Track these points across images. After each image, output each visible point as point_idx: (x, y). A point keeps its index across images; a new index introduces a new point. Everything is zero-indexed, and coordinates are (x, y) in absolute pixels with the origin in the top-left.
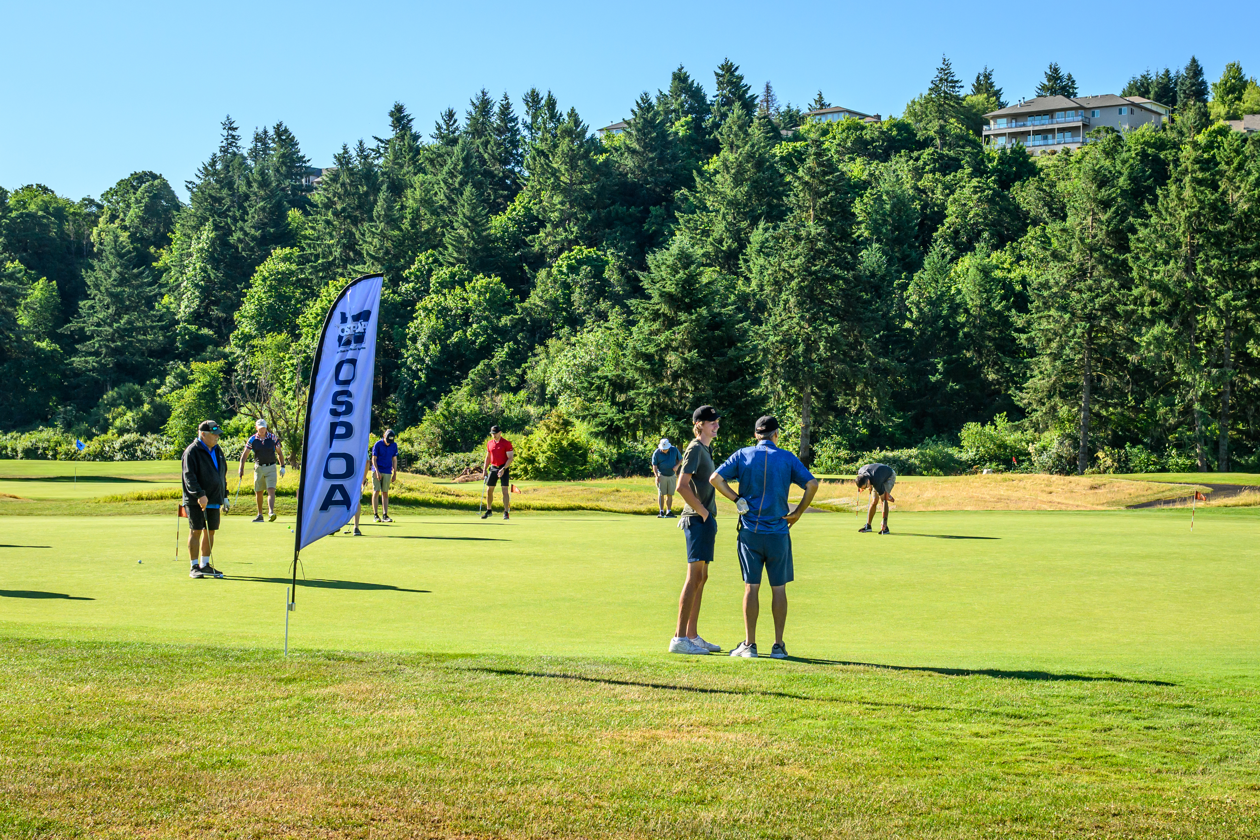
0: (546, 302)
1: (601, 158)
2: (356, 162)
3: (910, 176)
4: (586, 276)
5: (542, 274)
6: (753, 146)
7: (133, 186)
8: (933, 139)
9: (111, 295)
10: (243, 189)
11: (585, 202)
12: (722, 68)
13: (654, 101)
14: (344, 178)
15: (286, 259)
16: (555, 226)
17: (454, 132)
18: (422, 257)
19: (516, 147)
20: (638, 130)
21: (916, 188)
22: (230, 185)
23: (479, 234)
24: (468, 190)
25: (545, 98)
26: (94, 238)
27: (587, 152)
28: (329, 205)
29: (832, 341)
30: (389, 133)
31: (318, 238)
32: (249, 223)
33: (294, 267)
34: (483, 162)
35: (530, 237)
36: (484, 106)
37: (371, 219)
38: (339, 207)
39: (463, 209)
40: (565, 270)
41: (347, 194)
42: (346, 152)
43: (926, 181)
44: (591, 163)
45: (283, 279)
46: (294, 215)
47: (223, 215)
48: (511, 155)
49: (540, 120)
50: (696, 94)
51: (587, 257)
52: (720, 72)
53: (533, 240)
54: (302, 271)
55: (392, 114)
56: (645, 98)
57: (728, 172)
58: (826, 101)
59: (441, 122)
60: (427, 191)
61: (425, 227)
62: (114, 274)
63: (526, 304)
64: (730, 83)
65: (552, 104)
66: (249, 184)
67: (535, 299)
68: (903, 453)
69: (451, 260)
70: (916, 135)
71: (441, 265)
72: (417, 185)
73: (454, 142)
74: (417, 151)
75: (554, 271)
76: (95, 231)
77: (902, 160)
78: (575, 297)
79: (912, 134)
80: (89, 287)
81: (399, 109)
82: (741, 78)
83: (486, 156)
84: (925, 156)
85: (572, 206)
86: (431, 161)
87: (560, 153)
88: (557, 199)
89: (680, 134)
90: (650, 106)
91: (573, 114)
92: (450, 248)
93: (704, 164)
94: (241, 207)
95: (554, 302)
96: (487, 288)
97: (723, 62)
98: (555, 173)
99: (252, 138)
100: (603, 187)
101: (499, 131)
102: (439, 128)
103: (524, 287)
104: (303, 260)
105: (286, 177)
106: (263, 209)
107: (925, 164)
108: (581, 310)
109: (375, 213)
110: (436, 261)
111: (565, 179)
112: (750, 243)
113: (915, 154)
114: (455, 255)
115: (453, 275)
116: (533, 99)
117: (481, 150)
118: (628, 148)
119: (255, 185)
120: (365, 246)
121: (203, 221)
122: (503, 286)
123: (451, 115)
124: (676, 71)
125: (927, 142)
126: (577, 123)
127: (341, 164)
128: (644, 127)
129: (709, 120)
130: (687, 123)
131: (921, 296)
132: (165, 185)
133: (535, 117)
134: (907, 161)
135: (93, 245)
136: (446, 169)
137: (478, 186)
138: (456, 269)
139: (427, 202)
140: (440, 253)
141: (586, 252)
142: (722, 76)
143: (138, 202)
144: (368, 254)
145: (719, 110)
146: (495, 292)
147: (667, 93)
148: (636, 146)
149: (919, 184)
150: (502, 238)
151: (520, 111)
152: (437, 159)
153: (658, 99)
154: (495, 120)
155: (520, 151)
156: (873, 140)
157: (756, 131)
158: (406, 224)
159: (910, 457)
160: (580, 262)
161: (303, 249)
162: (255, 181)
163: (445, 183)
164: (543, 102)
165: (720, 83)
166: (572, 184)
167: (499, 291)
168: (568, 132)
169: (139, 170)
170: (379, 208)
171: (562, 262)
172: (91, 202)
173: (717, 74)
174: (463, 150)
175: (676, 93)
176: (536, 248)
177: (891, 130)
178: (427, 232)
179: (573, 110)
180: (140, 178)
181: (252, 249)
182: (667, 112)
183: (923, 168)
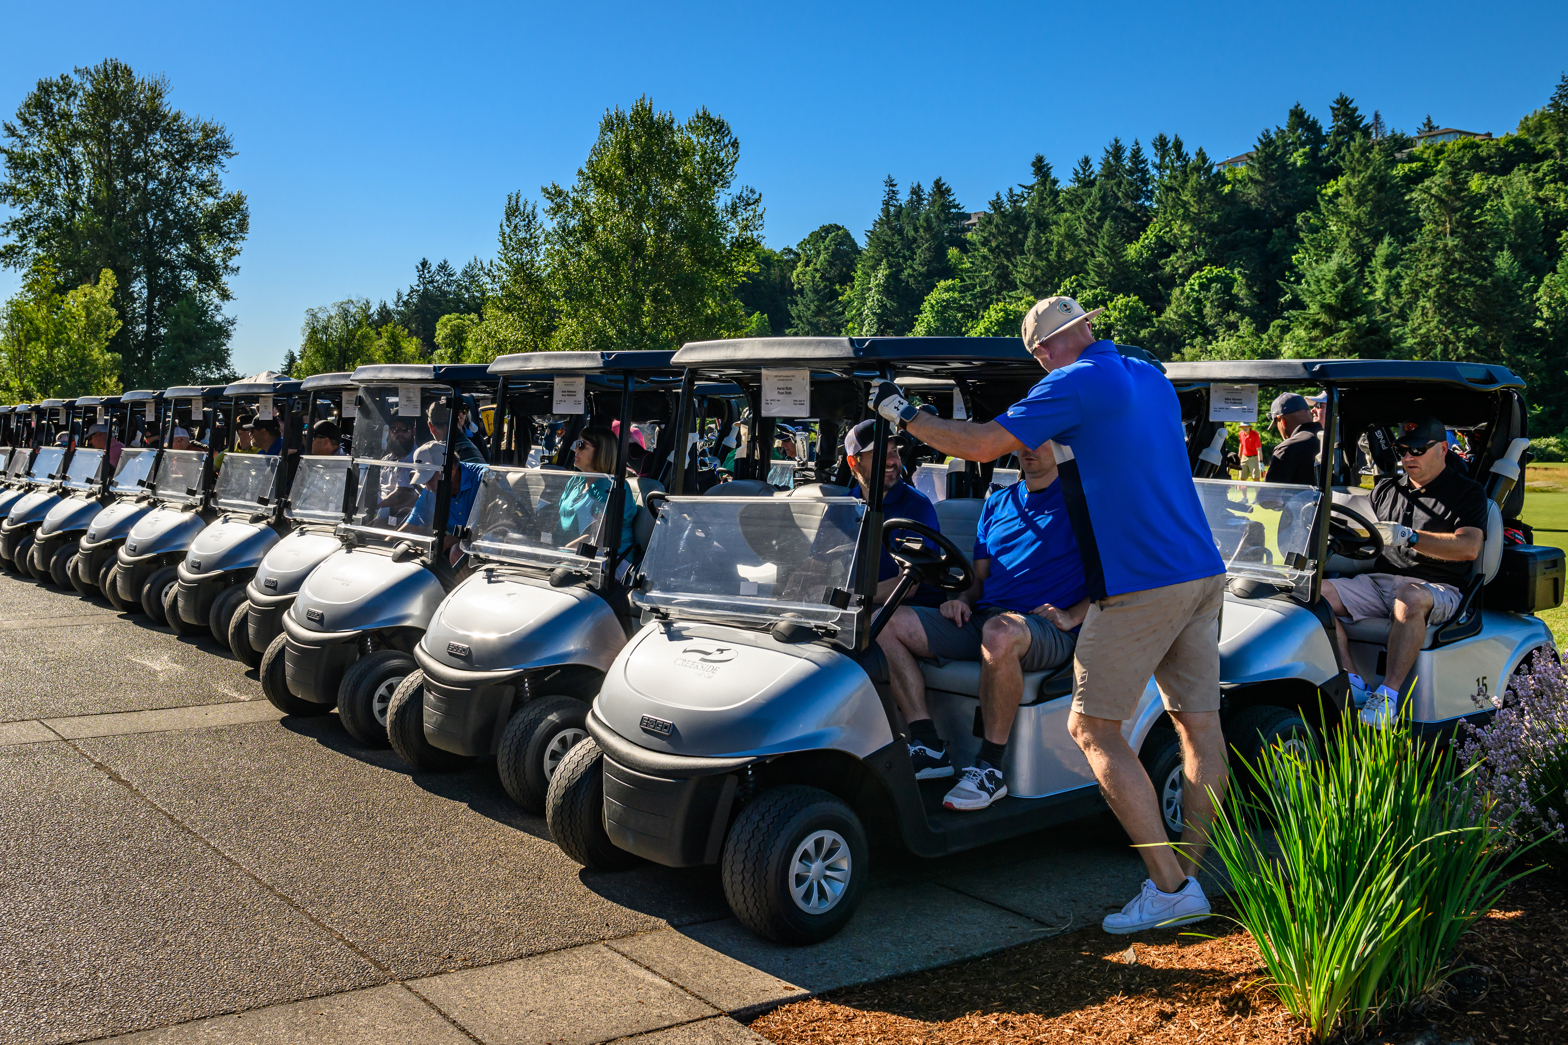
0: (1180, 316)
1: (1227, 189)
2: (1007, 206)
3: (1530, 187)
4: (1216, 293)
5: (1176, 292)
6: (1374, 170)
7: (822, 237)
8: (1552, 151)
9: (810, 323)
10: (912, 233)
11: (1213, 230)
12: (1337, 102)
13: (1273, 136)
14: (997, 219)
15: (947, 290)
16: (1185, 251)
17: (1089, 176)
18: (1067, 282)
19: (1146, 185)
20: (1260, 163)
21: (1537, 199)
22: (900, 232)
23: (1117, 260)
24: (1107, 224)
25: (1172, 141)
26: (794, 278)
27: (1214, 186)
28: (985, 243)
29: (1470, 342)
30: (1032, 180)
31: (975, 271)
32: (917, 261)
33: (956, 295)
34: (1117, 198)
35: (1163, 261)
36: (1117, 151)
37: (1022, 253)
38: (994, 244)
39: (1103, 241)
40: (1196, 288)
41: (1001, 233)
42: (999, 198)
43: (1548, 191)
44: (1218, 195)
45: (946, 306)
46: (953, 252)
47: (897, 256)
48: (1143, 192)
49: (1167, 159)
50: (1313, 127)
51: (1217, 276)
52: (1335, 106)
53: (1166, 264)
54: (963, 298)
55: (1034, 165)
56: (1266, 134)
57: (1351, 195)
58: (1435, 124)
59: (1079, 168)
60: (1070, 227)
61: (1069, 257)
62: (812, 307)
63: (1162, 318)
64: (1344, 115)
65: (1178, 145)
66: (916, 230)
67: (1170, 313)
68: (1541, 443)
69: (1094, 284)
70: (1534, 149)
71: (1084, 288)
72: (1062, 222)
73: (1092, 183)
74: (1057, 194)
75: (1187, 289)
76: (795, 274)
77: (1522, 172)
78: (1207, 310)
79: (1530, 148)
80: (793, 318)
81: (1040, 159)
82: (1356, 109)
83: (1120, 194)
84: (1544, 167)
85: (1200, 233)
86: (1070, 202)
87: (1189, 188)
88: (1186, 228)
89: (1299, 164)
90: (1271, 142)
91: (1201, 154)
92: (1092, 273)
93: (1322, 189)
94: (910, 249)
95: (1186, 316)
96: (1126, 305)
97: (1338, 97)
98: (1185, 205)
99: (909, 191)
100: (1229, 214)
101: (1131, 172)
102: (1076, 173)
103: (1159, 304)
104: (964, 290)
105: (945, 222)
106: (928, 249)
107: (1545, 175)
108: (1212, 322)
109: (1026, 248)
110: (1080, 285)
111: (1194, 210)
112: (1374, 256)
113: (1535, 166)
114: (1097, 279)
115: (1095, 296)
116: (1161, 144)
117: (1115, 189)
118: (1251, 179)
119: (921, 230)
120: (1019, 276)
121: (878, 262)
122: (1141, 304)
123: (1087, 161)
124: (1292, 108)
125: (1548, 154)
126: (1205, 160)
127: (995, 209)
128: (1265, 160)
129: (1326, 149)
130: (1305, 153)
131: (1551, 298)
132: (847, 235)
133: (1163, 158)
134: (1526, 174)
135: (793, 285)
136: (1085, 208)
137: (1115, 219)
138: (1098, 291)
139: (1070, 236)
140: (1083, 278)
141: (1215, 271)
142: (1338, 109)
143: (826, 248)
144: (1021, 282)
145: (1335, 140)
146: (1134, 309)
147: (1285, 129)
148: (1258, 177)
149: (1540, 193)
150: (1137, 263)
151: (1150, 155)
152: (1075, 200)
153: (1276, 134)
154: (1128, 164)
155: (1150, 187)
156: (1489, 157)
157: (1376, 155)
158: (1053, 256)
159: (1548, 445)
160: (1211, 281)
161: (962, 280)
162: (922, 226)
163: (1085, 218)
164: (1170, 145)
165: (1335, 116)
166: (1199, 213)
167: (1138, 307)
168: (1197, 169)
169: (827, 224)
170: (1029, 243)
171: (1194, 281)
172: (790, 251)
173: (1332, 108)
174: (1100, 190)
175: (1293, 129)
176: (1168, 269)
177: (1507, 146)
178: (1070, 261)
179: (1201, 150)
180: (827, 230)
181: (919, 282)
182: (1285, 145)
183: (1544, 179)
